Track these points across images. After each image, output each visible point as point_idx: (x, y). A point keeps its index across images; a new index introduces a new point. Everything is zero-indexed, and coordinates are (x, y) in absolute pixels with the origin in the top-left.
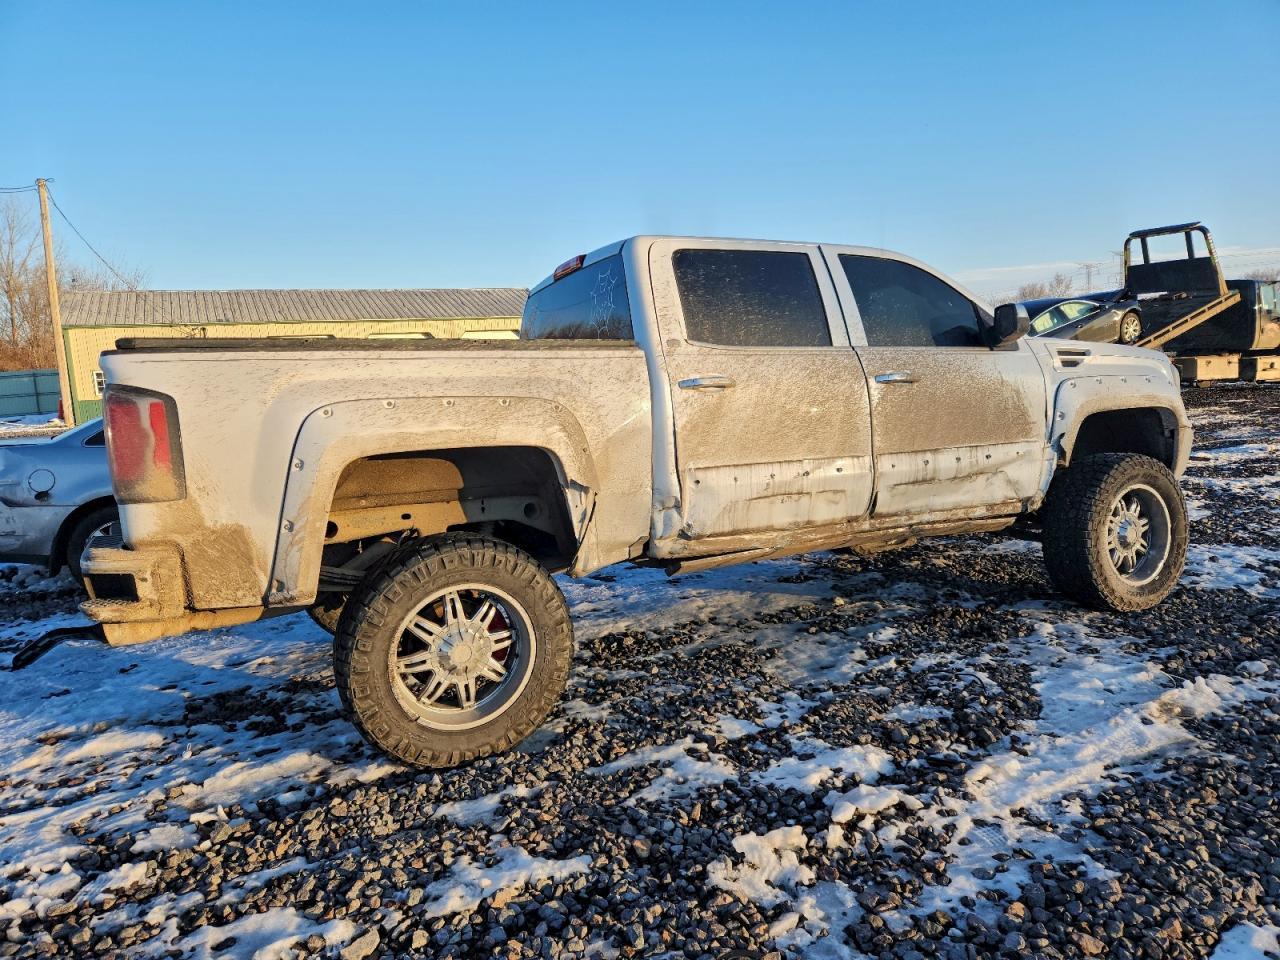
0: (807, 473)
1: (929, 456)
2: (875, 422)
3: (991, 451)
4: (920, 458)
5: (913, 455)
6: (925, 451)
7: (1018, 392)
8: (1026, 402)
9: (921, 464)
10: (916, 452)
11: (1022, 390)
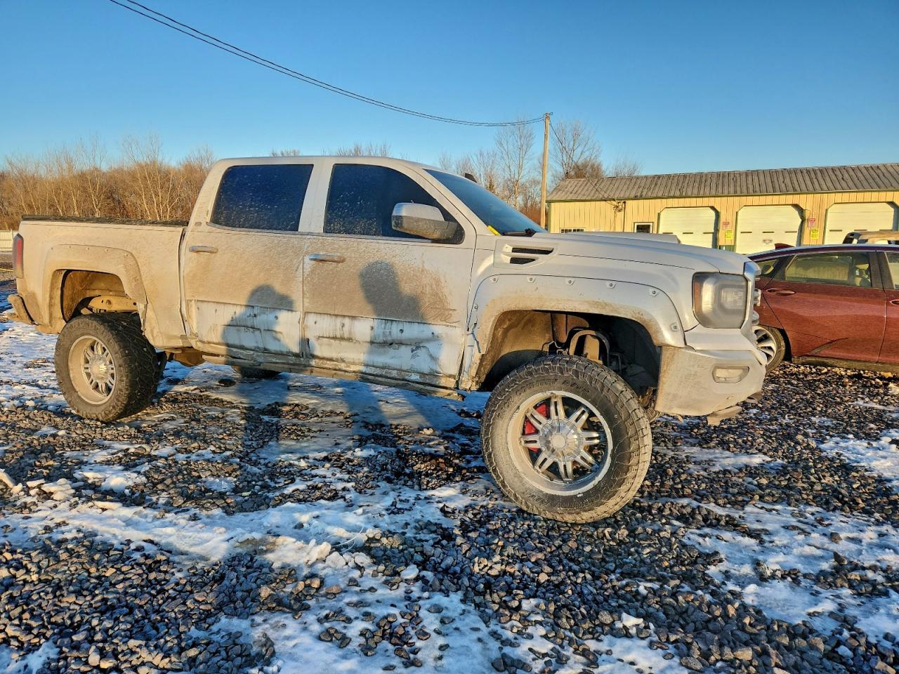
0: (255, 316)
1: (347, 321)
2: (305, 288)
3: (407, 327)
4: (339, 321)
5: (334, 317)
6: (344, 316)
7: (438, 282)
8: (446, 291)
9: (339, 325)
10: (336, 316)
11: (443, 280)
